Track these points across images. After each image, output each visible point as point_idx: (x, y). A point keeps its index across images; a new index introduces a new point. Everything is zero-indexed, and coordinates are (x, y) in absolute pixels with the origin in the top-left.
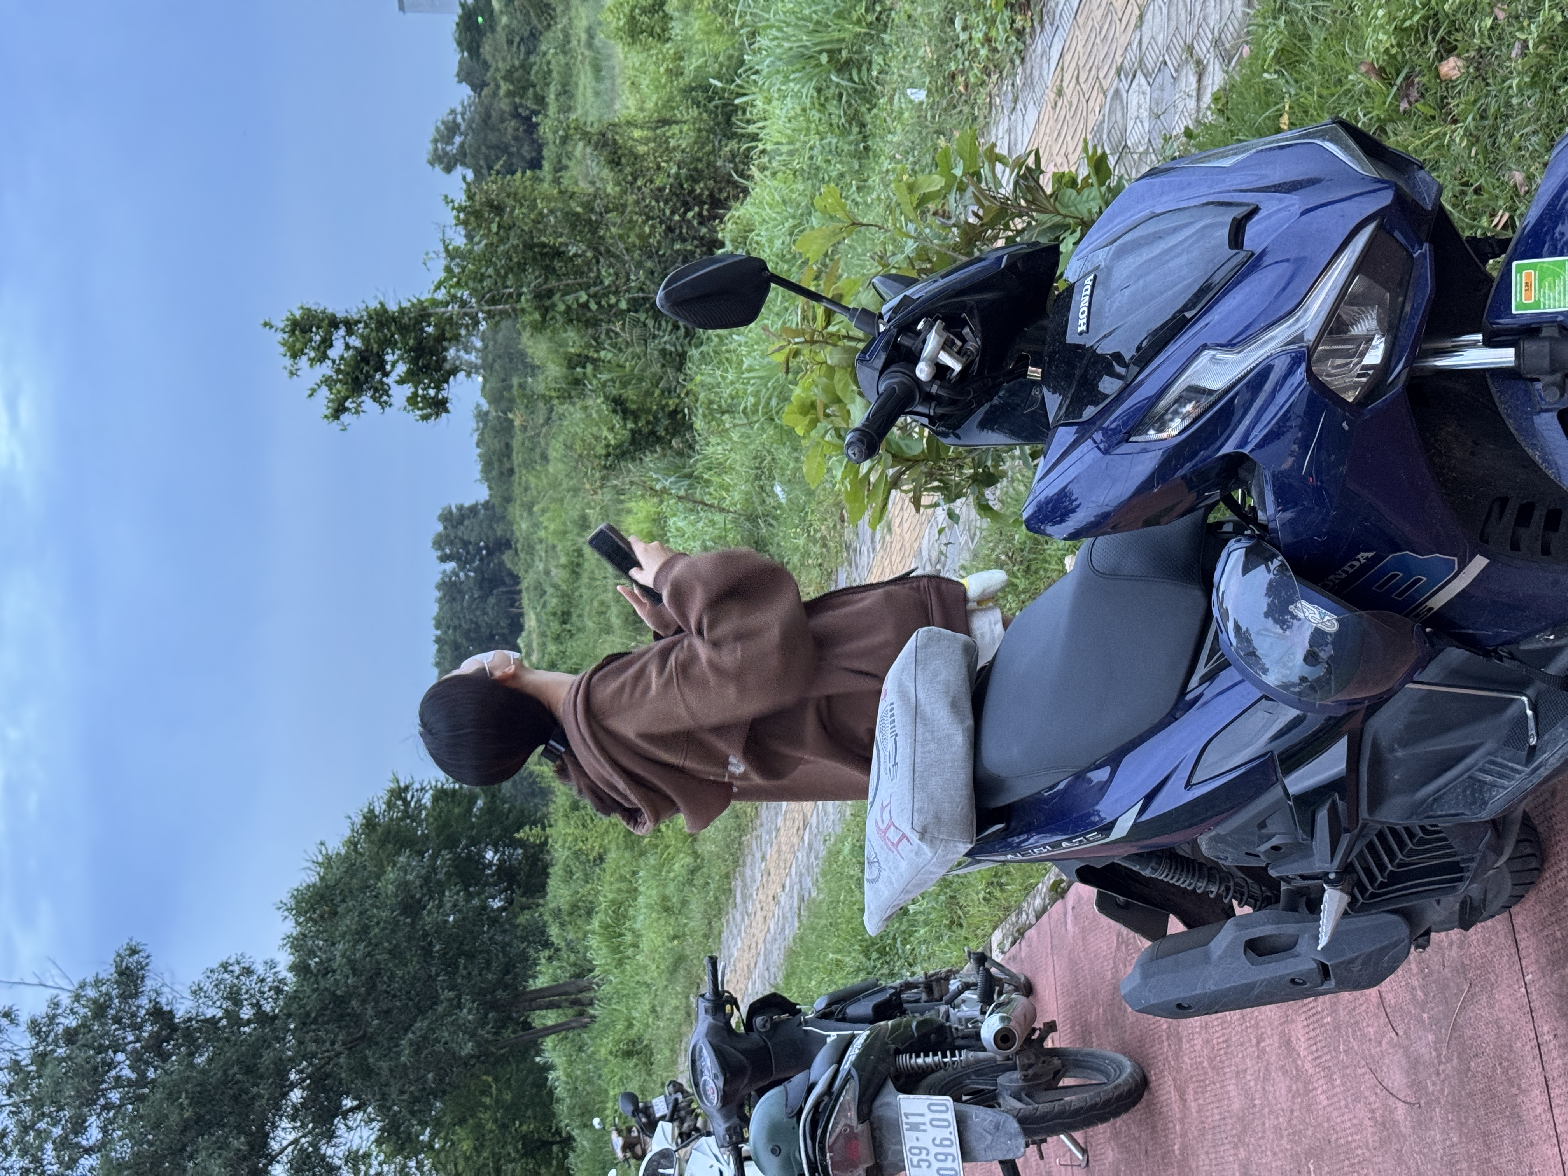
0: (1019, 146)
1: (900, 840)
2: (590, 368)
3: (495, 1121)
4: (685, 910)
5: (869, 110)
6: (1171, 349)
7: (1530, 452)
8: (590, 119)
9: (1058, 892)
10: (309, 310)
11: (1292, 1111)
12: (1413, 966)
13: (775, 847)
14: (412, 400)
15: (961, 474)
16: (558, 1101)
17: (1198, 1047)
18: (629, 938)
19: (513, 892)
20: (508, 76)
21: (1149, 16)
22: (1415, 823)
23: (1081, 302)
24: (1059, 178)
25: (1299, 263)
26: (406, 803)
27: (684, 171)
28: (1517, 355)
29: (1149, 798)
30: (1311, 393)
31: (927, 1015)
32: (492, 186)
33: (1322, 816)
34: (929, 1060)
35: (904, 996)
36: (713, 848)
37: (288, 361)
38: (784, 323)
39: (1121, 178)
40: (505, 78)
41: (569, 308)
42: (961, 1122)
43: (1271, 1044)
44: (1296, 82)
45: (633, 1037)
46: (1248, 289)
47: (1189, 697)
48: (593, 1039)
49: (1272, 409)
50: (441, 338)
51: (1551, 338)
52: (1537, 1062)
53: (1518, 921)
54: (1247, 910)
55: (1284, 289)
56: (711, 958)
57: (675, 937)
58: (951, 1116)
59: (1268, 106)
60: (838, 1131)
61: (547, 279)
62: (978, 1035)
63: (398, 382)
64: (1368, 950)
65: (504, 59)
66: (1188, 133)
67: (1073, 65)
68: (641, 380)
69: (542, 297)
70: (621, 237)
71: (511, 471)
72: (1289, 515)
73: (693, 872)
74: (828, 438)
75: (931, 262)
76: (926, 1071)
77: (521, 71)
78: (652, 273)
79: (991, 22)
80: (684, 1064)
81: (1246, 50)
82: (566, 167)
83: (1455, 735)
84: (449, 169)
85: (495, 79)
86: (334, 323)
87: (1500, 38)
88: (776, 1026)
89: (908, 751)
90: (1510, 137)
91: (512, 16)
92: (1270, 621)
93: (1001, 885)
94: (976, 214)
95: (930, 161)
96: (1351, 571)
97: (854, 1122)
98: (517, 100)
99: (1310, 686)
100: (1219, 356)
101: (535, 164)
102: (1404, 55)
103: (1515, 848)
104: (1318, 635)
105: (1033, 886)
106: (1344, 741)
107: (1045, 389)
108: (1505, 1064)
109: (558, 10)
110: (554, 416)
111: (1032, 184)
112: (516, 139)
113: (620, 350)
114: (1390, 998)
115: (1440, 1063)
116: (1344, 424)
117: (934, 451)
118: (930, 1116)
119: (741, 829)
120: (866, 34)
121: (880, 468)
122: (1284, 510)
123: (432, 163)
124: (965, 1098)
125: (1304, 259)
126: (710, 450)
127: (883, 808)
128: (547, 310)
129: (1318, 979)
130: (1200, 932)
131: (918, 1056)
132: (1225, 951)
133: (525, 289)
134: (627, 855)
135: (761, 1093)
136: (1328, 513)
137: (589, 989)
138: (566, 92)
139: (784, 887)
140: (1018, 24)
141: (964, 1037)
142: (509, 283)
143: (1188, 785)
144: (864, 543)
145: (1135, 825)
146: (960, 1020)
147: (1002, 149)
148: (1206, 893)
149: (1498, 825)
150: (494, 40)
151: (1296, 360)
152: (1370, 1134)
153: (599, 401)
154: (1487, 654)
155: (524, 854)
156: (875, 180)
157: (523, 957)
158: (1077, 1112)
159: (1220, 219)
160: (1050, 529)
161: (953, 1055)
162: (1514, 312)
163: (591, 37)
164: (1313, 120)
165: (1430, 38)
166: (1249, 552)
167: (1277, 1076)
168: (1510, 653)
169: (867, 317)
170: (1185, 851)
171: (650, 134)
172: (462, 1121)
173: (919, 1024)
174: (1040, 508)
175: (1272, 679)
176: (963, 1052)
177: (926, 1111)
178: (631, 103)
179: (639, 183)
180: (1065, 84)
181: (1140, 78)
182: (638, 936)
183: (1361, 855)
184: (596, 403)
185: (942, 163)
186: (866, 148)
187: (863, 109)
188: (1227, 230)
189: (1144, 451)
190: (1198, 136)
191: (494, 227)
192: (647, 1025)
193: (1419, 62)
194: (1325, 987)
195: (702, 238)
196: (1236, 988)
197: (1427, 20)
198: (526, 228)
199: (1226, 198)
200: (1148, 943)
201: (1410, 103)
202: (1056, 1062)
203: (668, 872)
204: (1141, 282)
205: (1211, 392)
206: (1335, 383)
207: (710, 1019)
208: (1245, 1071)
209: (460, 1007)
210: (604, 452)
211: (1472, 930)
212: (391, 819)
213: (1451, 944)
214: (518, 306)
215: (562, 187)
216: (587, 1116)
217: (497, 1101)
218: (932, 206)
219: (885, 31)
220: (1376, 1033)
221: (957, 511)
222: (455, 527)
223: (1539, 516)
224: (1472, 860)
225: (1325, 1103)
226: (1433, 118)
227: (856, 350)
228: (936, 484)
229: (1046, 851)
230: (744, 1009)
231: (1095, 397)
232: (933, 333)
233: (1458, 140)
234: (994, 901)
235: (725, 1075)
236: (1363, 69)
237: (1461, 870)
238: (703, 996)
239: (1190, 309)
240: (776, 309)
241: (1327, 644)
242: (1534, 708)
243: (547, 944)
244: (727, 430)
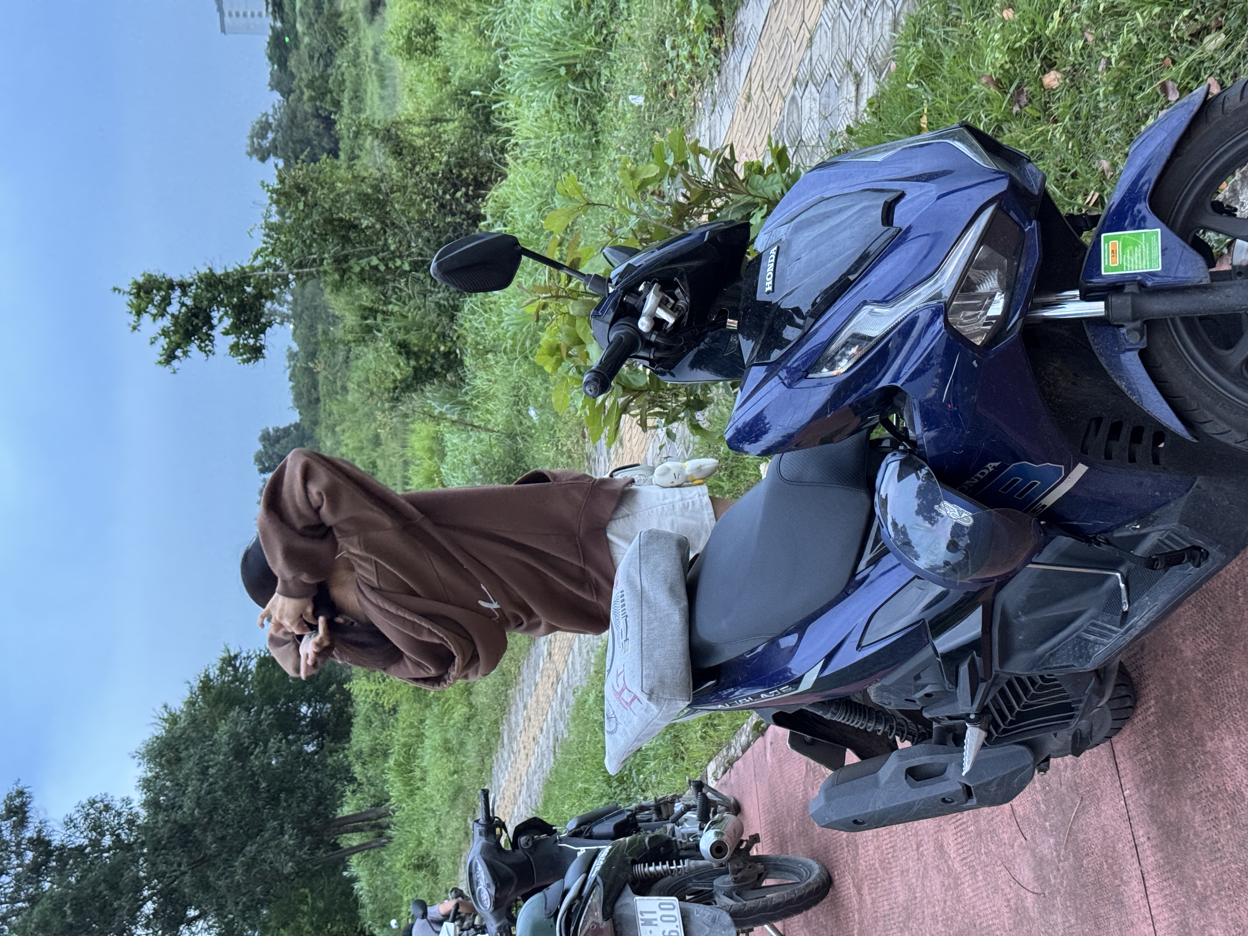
0: (718, 140)
1: (632, 700)
2: (380, 317)
3: (312, 924)
4: (462, 750)
5: (599, 112)
6: (839, 304)
7: (1118, 382)
8: (377, 117)
9: (759, 731)
10: (150, 276)
11: (945, 902)
12: (1037, 785)
13: (534, 698)
14: (235, 348)
15: (677, 401)
16: (363, 906)
17: (871, 852)
18: (418, 773)
19: (323, 739)
20: (310, 85)
21: (817, 39)
22: (1036, 674)
23: (768, 268)
24: (749, 166)
25: (936, 237)
26: (236, 669)
27: (453, 160)
28: (1106, 307)
29: (829, 658)
30: (948, 339)
31: (657, 832)
32: (299, 173)
33: (964, 669)
34: (659, 868)
35: (638, 817)
36: (485, 700)
37: (133, 318)
38: (535, 280)
39: (798, 167)
40: (308, 86)
41: (363, 269)
42: (685, 917)
43: (928, 848)
44: (933, 90)
45: (423, 853)
46: (898, 257)
47: (858, 578)
48: (390, 855)
49: (919, 351)
50: (260, 296)
51: (1132, 294)
52: (1135, 859)
53: (1118, 747)
54: (907, 744)
55: (925, 257)
56: (484, 790)
57: (455, 772)
58: (677, 913)
59: (911, 109)
60: (587, 927)
61: (343, 248)
62: (697, 847)
63: (224, 333)
64: (1001, 774)
65: (307, 71)
66: (849, 131)
67: (759, 77)
68: (420, 327)
69: (340, 261)
70: (403, 212)
71: (318, 400)
72: (932, 434)
73: (468, 719)
74: (571, 373)
75: (650, 233)
76: (657, 877)
77: (320, 81)
78: (429, 241)
79: (693, 43)
80: (463, 875)
81: (893, 65)
82: (358, 157)
83: (1064, 604)
84: (263, 159)
85: (300, 87)
86: (171, 286)
87: (1089, 56)
88: (536, 844)
89: (637, 629)
90: (1098, 133)
91: (313, 37)
92: (920, 518)
93: (714, 726)
94: (684, 196)
95: (648, 152)
96: (982, 477)
97: (600, 920)
98: (318, 103)
99: (952, 568)
100: (877, 310)
101: (334, 153)
102: (1015, 69)
103: (1114, 691)
104: (957, 528)
105: (739, 727)
106: (980, 609)
107: (740, 336)
108: (1110, 861)
109: (350, 32)
110: (352, 355)
111: (728, 171)
112: (318, 134)
113: (404, 303)
114: (1020, 811)
115: (1060, 861)
116: (974, 363)
117: (655, 385)
118: (660, 913)
119: (507, 684)
120: (595, 52)
121: (612, 399)
122: (928, 430)
123: (250, 154)
124: (688, 897)
125: (941, 233)
126: (478, 382)
127: (618, 675)
128: (344, 271)
129: (963, 797)
130: (870, 763)
131: (650, 865)
132: (891, 777)
133: (326, 255)
134: (416, 705)
135: (525, 898)
136: (963, 432)
137: (386, 815)
138: (357, 97)
139: (542, 730)
140: (715, 45)
141: (687, 849)
142: (313, 250)
143: (859, 647)
144: (601, 454)
145: (818, 681)
146: (683, 835)
147: (704, 144)
148: (875, 732)
149: (1100, 674)
150: (298, 55)
151: (936, 313)
152: (1007, 919)
153: (387, 345)
154: (1088, 540)
155: (332, 708)
156: (605, 167)
157: (333, 789)
158: (777, 906)
159: (875, 203)
160: (747, 447)
161: (678, 864)
162: (1103, 273)
163: (376, 53)
164: (946, 120)
165: (1035, 56)
166: (903, 463)
167: (932, 873)
168: (1106, 539)
169: (600, 281)
170: (858, 698)
171: (424, 129)
172: (285, 925)
173: (651, 839)
174: (738, 431)
175: (922, 563)
176: (686, 861)
177: (657, 909)
178: (410, 106)
179: (417, 169)
180: (753, 92)
181: (811, 87)
182: (425, 772)
183: (994, 699)
184: (385, 345)
185: (658, 155)
186: (598, 142)
187: (594, 111)
188: (880, 210)
189: (820, 385)
190: (857, 133)
191: (301, 206)
192: (434, 844)
193: (1028, 75)
194: (968, 804)
195: (468, 213)
196: (899, 807)
197: (1033, 42)
198: (327, 206)
199: (879, 186)
200: (830, 772)
201: (1021, 107)
202: (760, 866)
203: (449, 720)
204: (814, 252)
205: (870, 339)
206: (966, 330)
207: (483, 840)
208: (908, 871)
209: (282, 833)
210: (392, 386)
211: (1082, 756)
212: (223, 682)
213: (1066, 767)
214: (321, 269)
215: (356, 174)
216: (386, 918)
217: (313, 908)
218: (650, 188)
219: (610, 50)
220: (1009, 838)
221: (674, 431)
222: (272, 445)
223: (1126, 432)
224: (1080, 701)
225: (971, 894)
226: (1039, 118)
227: (593, 302)
228: (657, 409)
229: (749, 702)
230: (511, 829)
231: (781, 342)
232: (652, 293)
233: (1058, 136)
234: (708, 738)
235: (496, 885)
236: (984, 80)
237: (1073, 709)
238: (477, 821)
239: (853, 273)
240: (528, 270)
241: (964, 535)
242: (1126, 583)
243: (353, 780)
244: (491, 366)
